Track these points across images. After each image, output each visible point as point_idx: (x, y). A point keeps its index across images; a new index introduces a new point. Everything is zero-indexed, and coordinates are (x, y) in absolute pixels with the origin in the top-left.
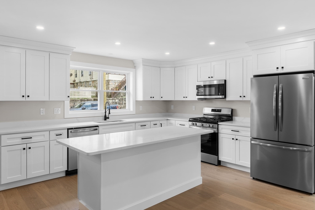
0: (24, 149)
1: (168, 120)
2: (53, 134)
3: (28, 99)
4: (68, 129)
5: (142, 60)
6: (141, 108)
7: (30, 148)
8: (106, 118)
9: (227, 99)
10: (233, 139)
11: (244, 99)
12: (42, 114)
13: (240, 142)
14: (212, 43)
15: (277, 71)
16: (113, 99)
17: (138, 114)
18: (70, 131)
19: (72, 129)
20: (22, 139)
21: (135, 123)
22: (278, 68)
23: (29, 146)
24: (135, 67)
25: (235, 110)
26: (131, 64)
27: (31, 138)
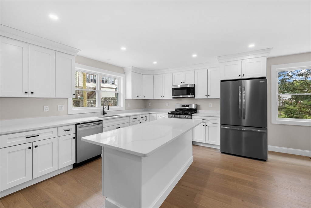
0: (30, 148)
1: (150, 113)
2: (61, 130)
3: (31, 96)
4: (76, 125)
5: (132, 68)
6: (129, 105)
7: (36, 146)
8: (104, 113)
9: (196, 98)
10: (204, 126)
11: (209, 97)
12: (45, 111)
13: (209, 128)
14: (194, 56)
15: (243, 77)
16: (88, 100)
17: (127, 110)
18: (78, 126)
19: (79, 124)
20: (27, 137)
21: (129, 116)
22: (240, 75)
23: (35, 144)
24: (125, 73)
25: (199, 105)
26: (122, 70)
27: (39, 136)
